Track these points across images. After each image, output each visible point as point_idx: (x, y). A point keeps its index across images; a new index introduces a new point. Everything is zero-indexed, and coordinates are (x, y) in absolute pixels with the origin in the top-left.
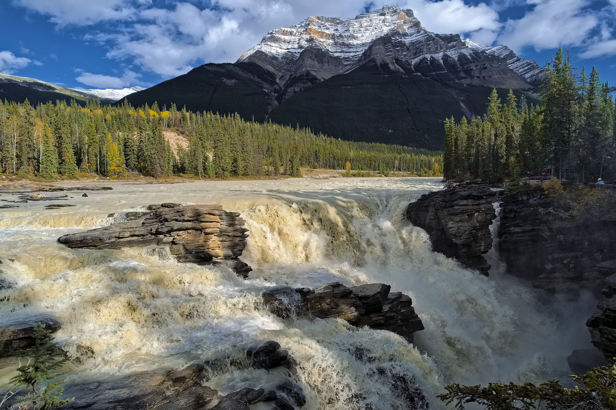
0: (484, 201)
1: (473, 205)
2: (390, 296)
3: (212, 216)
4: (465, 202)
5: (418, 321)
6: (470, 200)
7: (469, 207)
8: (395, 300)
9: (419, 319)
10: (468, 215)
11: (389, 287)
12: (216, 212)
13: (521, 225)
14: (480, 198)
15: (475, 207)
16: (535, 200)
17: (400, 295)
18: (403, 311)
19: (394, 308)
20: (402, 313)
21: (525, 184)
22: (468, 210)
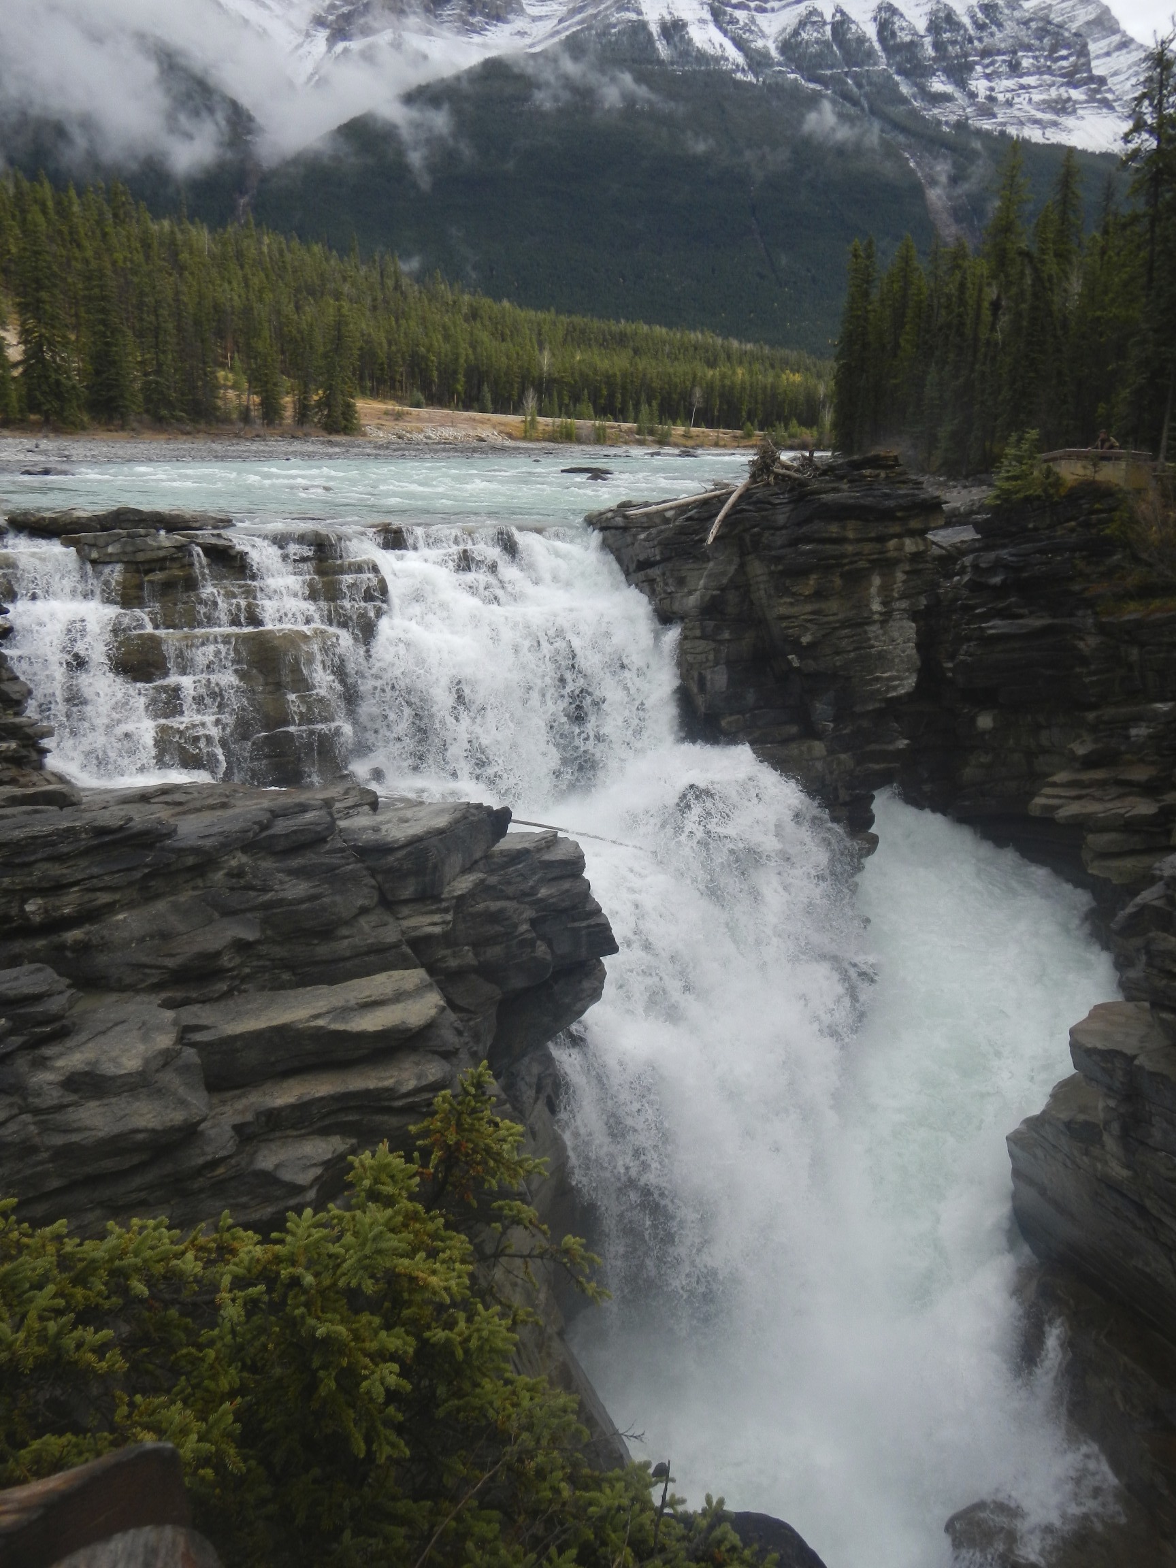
0: (896, 528)
1: (859, 541)
4: (834, 529)
5: (598, 925)
6: (851, 524)
7: (850, 548)
9: (601, 921)
10: (842, 576)
13: (1021, 611)
14: (886, 515)
15: (867, 547)
19: (510, 882)
20: (541, 900)
21: (1047, 474)
22: (843, 556)
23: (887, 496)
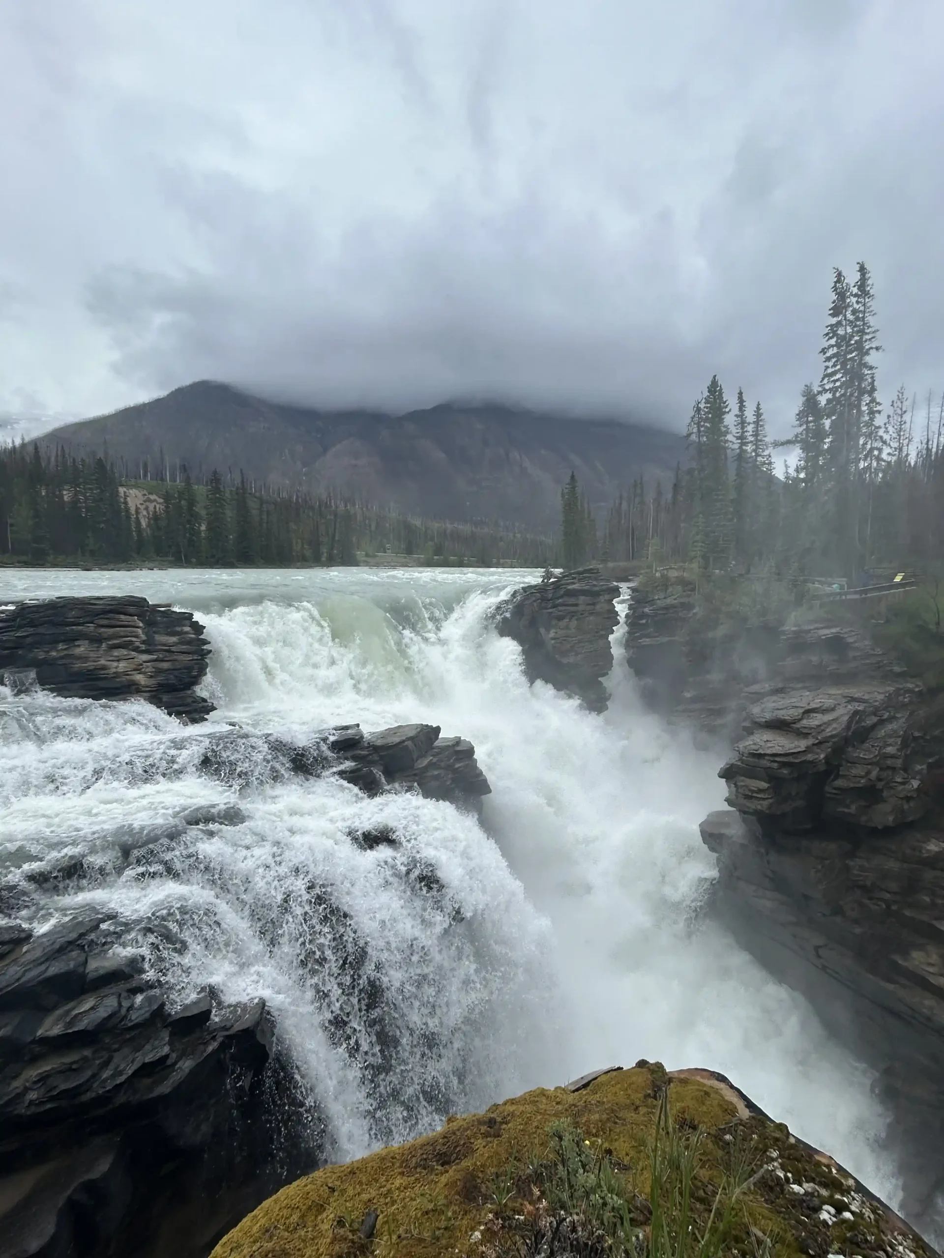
0: (600, 598)
1: (585, 605)
2: (437, 743)
3: (122, 617)
4: (572, 600)
5: (482, 780)
6: (581, 598)
7: (581, 608)
9: (483, 778)
12: (132, 609)
14: (595, 594)
15: (589, 607)
16: (675, 599)
17: (458, 741)
18: (457, 766)
19: (442, 761)
20: (456, 769)
21: (662, 576)
23: (595, 585)
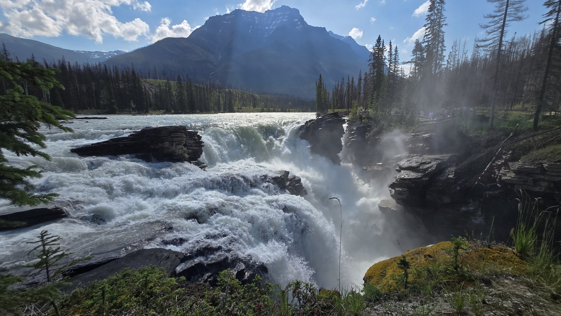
0: (338, 124)
2: (289, 177)
3: (180, 134)
8: (291, 179)
11: (288, 172)
12: (183, 131)
17: (295, 176)
19: (292, 183)
20: (296, 185)
